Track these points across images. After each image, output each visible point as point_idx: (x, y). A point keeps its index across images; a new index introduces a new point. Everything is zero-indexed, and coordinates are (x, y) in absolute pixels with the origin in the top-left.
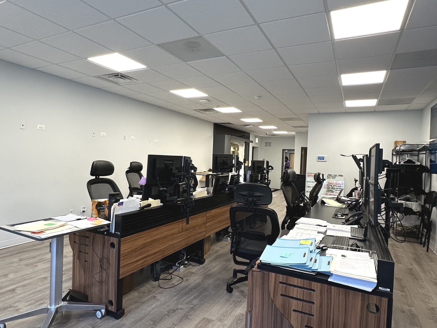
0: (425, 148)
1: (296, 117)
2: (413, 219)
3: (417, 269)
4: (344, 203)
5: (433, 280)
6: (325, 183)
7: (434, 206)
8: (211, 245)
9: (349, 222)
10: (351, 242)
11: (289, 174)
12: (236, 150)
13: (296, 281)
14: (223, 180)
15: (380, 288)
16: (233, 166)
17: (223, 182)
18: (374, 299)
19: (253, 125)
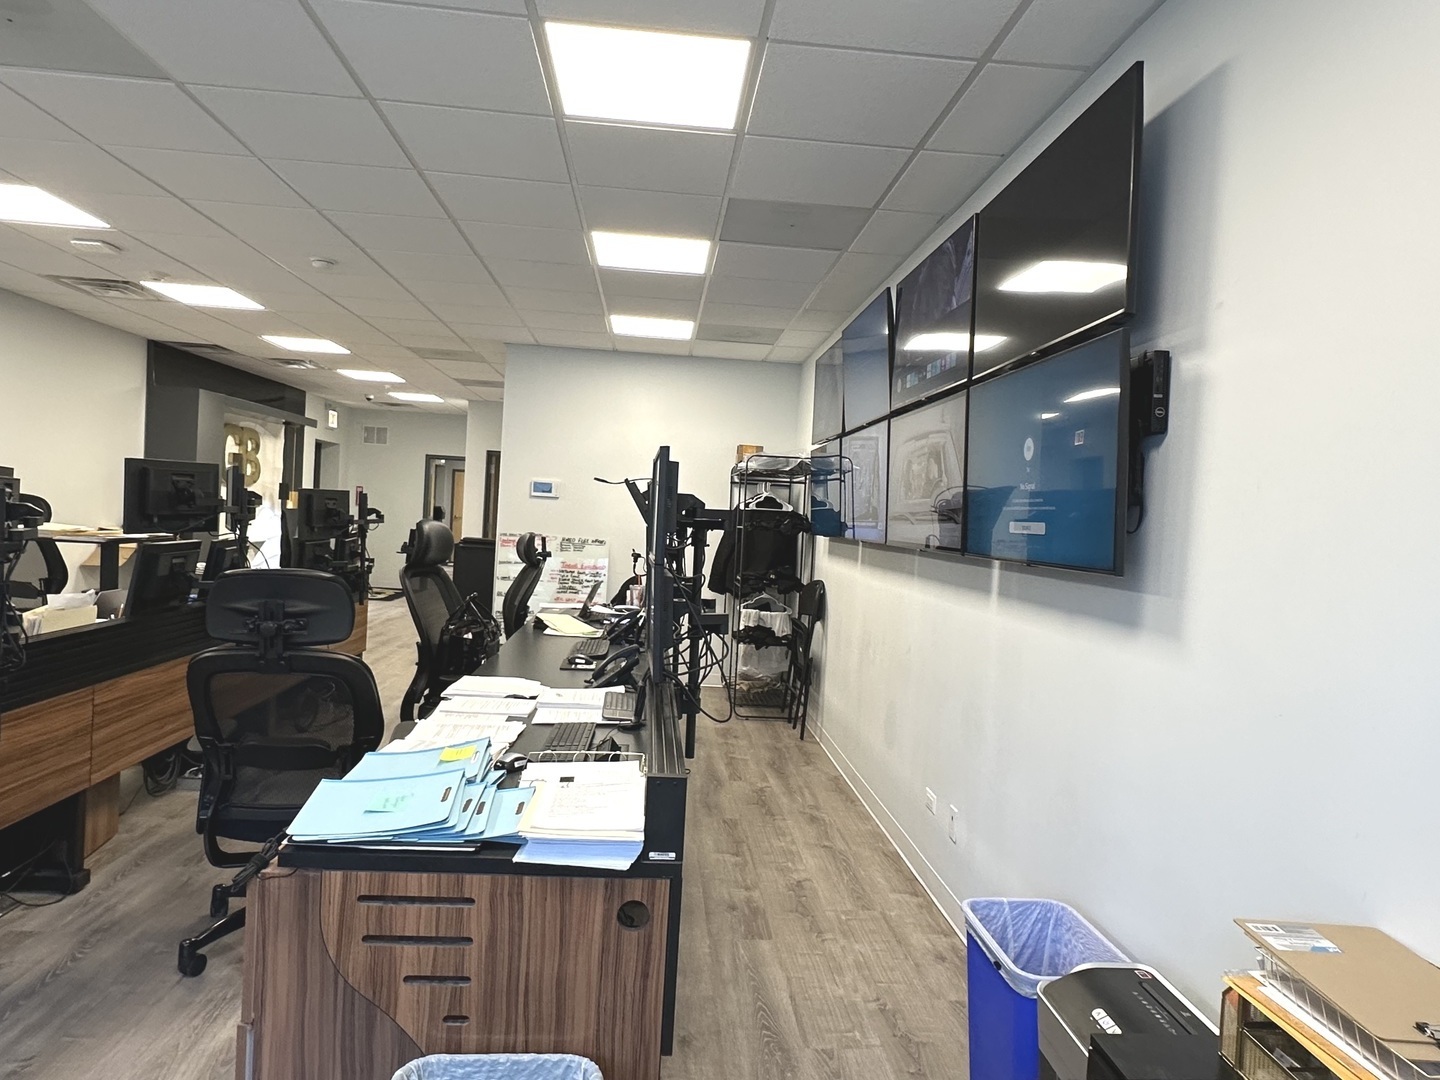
0: (802, 468)
1: (464, 348)
2: (774, 657)
3: (775, 789)
4: (603, 624)
5: (807, 810)
6: (551, 566)
7: (818, 620)
8: (120, 815)
9: (603, 679)
10: (600, 736)
11: (429, 537)
12: (249, 449)
13: (414, 883)
14: (174, 561)
15: (651, 854)
16: (220, 506)
17: (173, 566)
18: (637, 890)
19: (316, 364)
